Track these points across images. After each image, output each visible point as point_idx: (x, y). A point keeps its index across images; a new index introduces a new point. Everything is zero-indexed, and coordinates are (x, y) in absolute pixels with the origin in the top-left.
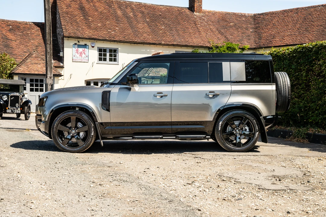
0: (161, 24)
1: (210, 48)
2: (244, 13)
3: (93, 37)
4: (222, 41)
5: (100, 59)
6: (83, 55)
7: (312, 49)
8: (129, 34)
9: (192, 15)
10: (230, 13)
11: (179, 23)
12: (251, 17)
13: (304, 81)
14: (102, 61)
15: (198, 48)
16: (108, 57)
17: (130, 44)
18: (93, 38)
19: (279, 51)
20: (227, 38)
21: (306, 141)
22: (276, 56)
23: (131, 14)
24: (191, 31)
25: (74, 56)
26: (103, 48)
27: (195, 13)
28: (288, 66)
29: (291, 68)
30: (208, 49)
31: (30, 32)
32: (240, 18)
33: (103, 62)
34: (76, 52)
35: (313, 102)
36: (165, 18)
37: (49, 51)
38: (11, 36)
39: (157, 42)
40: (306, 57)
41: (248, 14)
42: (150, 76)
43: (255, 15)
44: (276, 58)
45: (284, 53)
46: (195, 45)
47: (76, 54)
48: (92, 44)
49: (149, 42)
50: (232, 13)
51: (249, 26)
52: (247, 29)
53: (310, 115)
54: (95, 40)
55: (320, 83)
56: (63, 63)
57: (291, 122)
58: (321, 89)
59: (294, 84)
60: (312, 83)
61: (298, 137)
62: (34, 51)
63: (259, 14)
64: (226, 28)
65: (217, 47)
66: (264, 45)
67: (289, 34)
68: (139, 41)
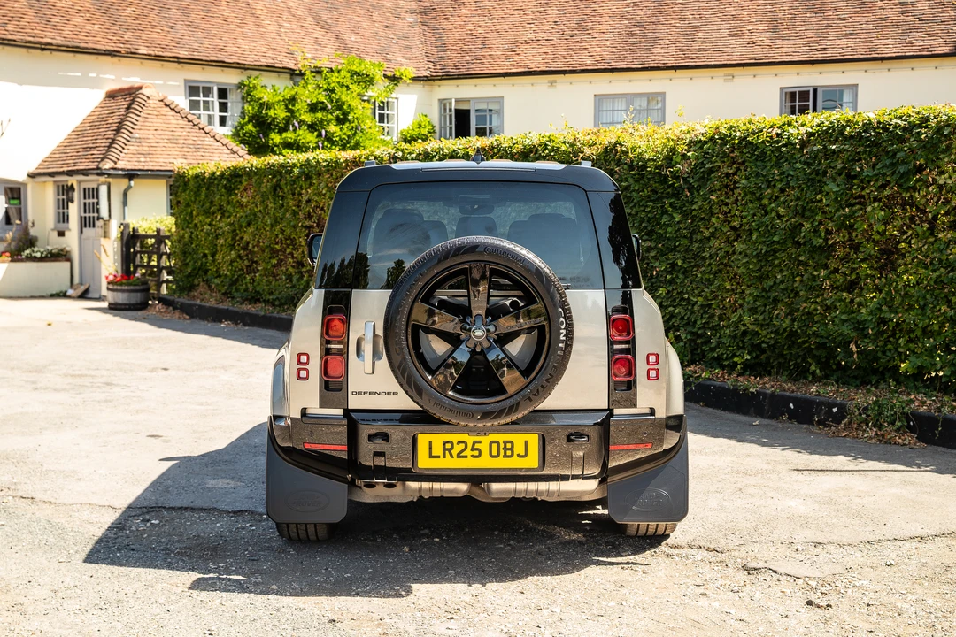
1: (297, 75)
4: (330, 50)
8: (20, 15)
15: (257, 73)
17: (25, 50)
19: (752, 127)
20: (344, 42)
21: (910, 438)
22: (746, 146)
28: (806, 183)
30: (288, 76)
39: (121, 48)
42: (122, 170)
44: (746, 150)
45: (778, 135)
46: (250, 61)
49: (94, 46)
51: (401, 3)
52: (396, 13)
57: (813, 368)
64: (336, 9)
65: (318, 71)
66: (457, 68)
67: (531, 36)
68: (59, 41)
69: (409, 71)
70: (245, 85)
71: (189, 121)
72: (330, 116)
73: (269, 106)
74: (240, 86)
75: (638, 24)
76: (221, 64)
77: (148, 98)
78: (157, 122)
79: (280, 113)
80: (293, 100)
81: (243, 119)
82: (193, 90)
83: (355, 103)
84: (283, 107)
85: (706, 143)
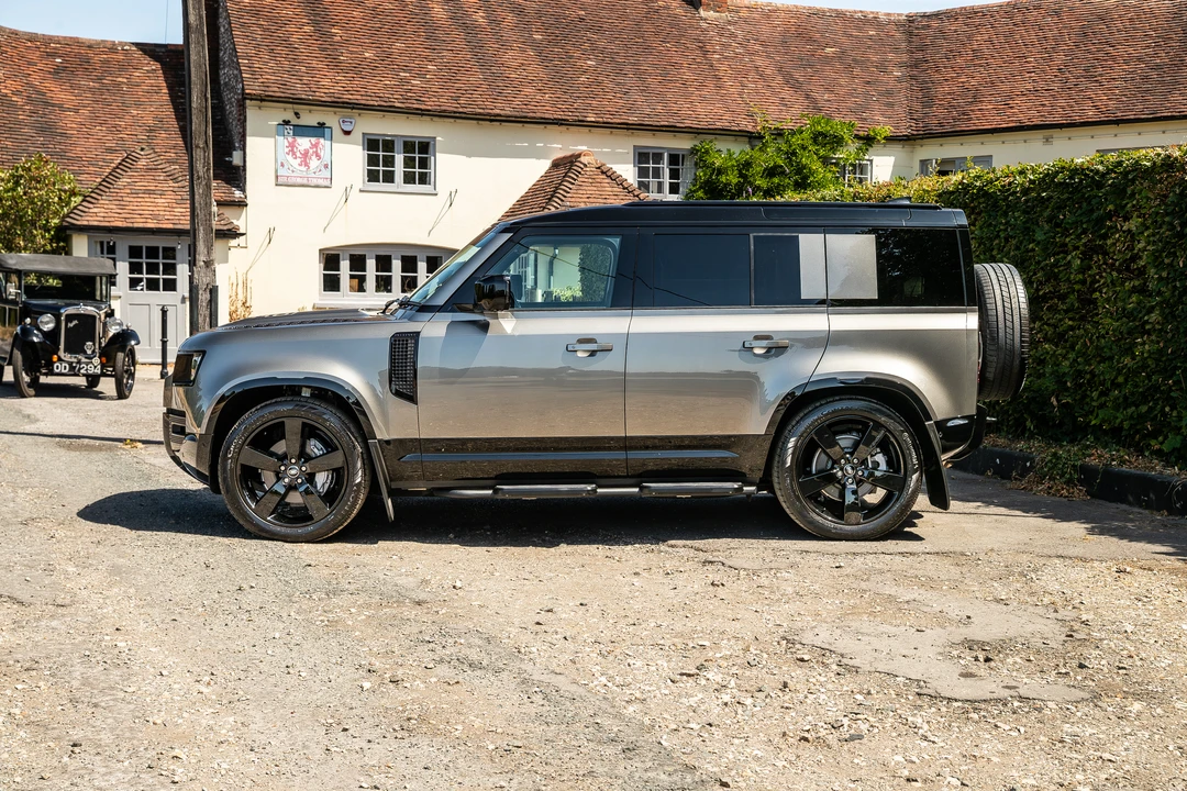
0: (586, 50)
1: (756, 138)
2: (872, 13)
3: (347, 97)
4: (796, 110)
5: (373, 177)
6: (314, 163)
7: (1103, 175)
8: (475, 89)
9: (693, 18)
10: (824, 11)
11: (648, 49)
12: (898, 24)
13: (1076, 287)
14: (379, 181)
15: (713, 137)
16: (399, 168)
17: (475, 122)
18: (347, 103)
19: (992, 176)
20: (815, 101)
21: (1079, 493)
22: (983, 196)
23: (480, 17)
24: (688, 75)
25: (282, 165)
26: (381, 138)
27: (702, 13)
28: (1022, 232)
29: (1034, 241)
30: (746, 139)
31: (125, 80)
32: (859, 29)
33: (381, 186)
34: (287, 150)
35: (1103, 360)
36: (600, 30)
37: (201, 174)
38: (59, 93)
39: (569, 116)
40: (1085, 204)
41: (889, 14)
43: (911, 19)
44: (982, 200)
45: (1010, 184)
46: (703, 125)
47: (290, 158)
48: (344, 122)
49: (543, 116)
50: (832, 10)
51: (890, 56)
52: (882, 67)
53: (1094, 404)
54: (353, 108)
55: (1130, 297)
56: (244, 190)
57: (1028, 423)
58: (1130, 315)
59: (1041, 293)
60: (1101, 293)
61: (1052, 479)
62: (142, 149)
63: (924, 16)
64: (811, 66)
65: (779, 133)
66: (941, 125)
67: (1029, 86)
68: (508, 111)
69: (888, 130)
70: (698, 151)
71: (624, 188)
72: (787, 181)
73: (720, 171)
74: (693, 151)
75: (1158, 67)
76: (672, 130)
77: (585, 166)
78: (591, 190)
79: (733, 178)
80: (748, 164)
81: (694, 186)
82: (642, 157)
83: (816, 166)
84: (736, 172)
85: (952, 193)
